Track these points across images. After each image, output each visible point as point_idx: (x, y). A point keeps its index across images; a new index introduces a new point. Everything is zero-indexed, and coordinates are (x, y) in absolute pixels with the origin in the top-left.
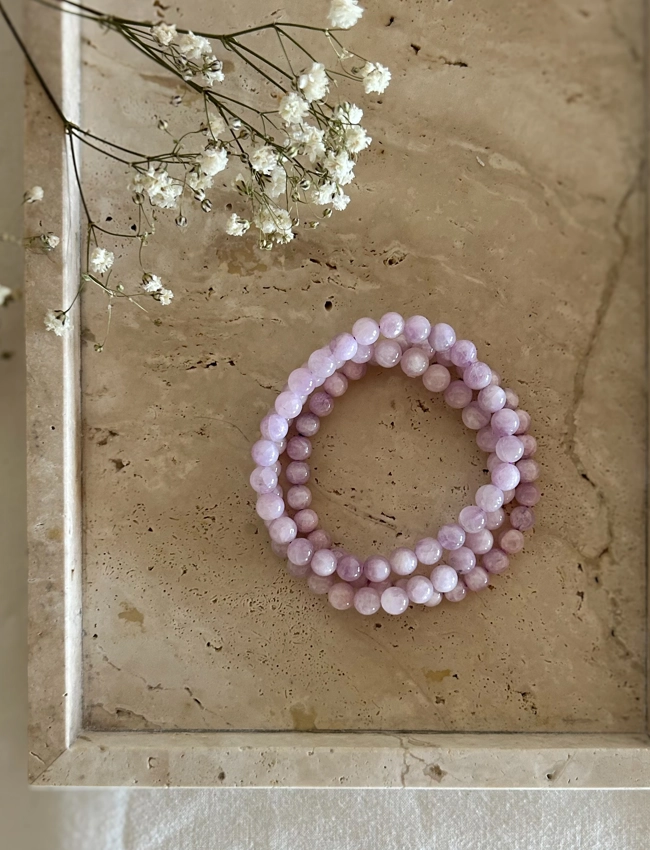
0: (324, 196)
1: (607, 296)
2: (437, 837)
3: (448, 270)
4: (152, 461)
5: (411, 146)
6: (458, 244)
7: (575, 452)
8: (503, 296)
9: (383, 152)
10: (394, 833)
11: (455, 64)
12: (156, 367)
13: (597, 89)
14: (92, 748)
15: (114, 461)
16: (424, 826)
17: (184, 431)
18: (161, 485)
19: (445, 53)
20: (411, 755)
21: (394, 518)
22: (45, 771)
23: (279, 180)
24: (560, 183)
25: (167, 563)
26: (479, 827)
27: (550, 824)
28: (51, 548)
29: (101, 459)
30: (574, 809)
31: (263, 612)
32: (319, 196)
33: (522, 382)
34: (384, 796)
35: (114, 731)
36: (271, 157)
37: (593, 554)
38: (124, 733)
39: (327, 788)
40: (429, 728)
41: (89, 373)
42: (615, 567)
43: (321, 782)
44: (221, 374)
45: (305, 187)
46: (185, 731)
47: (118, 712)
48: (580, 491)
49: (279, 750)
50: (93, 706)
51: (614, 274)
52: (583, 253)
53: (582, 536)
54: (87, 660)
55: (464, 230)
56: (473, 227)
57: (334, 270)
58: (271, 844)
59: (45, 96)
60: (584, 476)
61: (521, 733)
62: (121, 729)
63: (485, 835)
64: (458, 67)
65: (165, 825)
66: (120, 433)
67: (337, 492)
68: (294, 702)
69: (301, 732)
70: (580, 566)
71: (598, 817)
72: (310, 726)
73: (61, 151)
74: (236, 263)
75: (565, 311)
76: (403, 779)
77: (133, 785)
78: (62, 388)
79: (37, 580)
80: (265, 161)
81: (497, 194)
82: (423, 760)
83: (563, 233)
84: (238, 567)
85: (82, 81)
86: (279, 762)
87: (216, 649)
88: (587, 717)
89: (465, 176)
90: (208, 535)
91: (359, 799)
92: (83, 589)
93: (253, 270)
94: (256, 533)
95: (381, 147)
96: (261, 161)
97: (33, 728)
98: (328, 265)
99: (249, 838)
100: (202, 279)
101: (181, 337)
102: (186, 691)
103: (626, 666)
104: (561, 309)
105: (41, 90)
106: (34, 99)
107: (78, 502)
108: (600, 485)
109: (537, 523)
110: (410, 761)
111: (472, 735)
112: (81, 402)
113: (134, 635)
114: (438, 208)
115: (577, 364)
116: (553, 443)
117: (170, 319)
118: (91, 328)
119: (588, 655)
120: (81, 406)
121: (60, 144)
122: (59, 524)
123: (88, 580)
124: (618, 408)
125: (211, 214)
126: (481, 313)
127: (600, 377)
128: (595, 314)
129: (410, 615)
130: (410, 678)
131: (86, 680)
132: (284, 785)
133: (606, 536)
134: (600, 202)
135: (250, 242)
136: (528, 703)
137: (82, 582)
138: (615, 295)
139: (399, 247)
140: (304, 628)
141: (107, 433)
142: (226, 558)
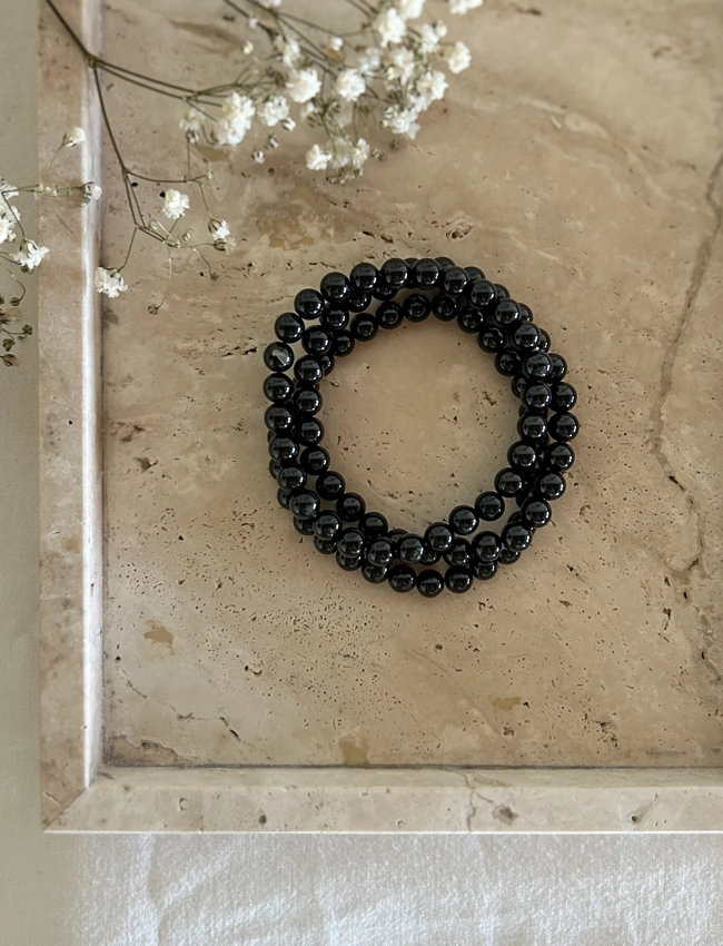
1: (698, 276)
2: (503, 883)
3: (520, 244)
4: (183, 459)
5: (477, 104)
6: (531, 215)
7: (662, 451)
8: (581, 275)
9: (445, 111)
10: (455, 879)
11: (529, 12)
12: (188, 354)
13: (687, 41)
14: (114, 787)
15: (139, 460)
16: (488, 871)
17: (219, 426)
18: (194, 487)
20: (479, 795)
22: (61, 814)
24: (645, 148)
25: (200, 576)
26: (550, 873)
27: (630, 868)
28: (69, 560)
29: (124, 458)
31: (309, 631)
33: (602, 372)
35: (139, 766)
37: (682, 566)
38: (151, 769)
39: (383, 833)
40: (496, 762)
41: (112, 360)
42: (706, 581)
43: (377, 826)
44: (261, 361)
46: (220, 766)
47: (144, 744)
48: (667, 495)
49: (327, 790)
50: (115, 738)
51: (705, 251)
52: (672, 227)
53: (669, 546)
54: (108, 686)
55: (537, 199)
56: (546, 195)
57: (390, 244)
58: (316, 892)
60: (672, 478)
61: (600, 768)
62: (147, 764)
63: (557, 881)
64: (531, 17)
65: (196, 872)
66: (148, 429)
67: (392, 496)
68: (344, 734)
69: (352, 767)
70: (666, 580)
71: (684, 860)
72: (361, 761)
74: (278, 236)
76: (469, 823)
77: (161, 830)
78: (81, 378)
79: (52, 596)
81: (575, 159)
82: (490, 801)
83: (648, 204)
84: (280, 580)
85: (104, 28)
86: (328, 803)
87: (256, 674)
88: (674, 749)
89: (539, 140)
90: (246, 544)
91: (415, 841)
92: (103, 605)
93: (298, 243)
94: (301, 542)
95: (444, 106)
97: (47, 764)
98: (383, 238)
99: (292, 886)
100: (240, 254)
101: (217, 320)
102: (222, 722)
103: (717, 692)
104: (646, 289)
105: (58, 35)
106: (50, 46)
107: (100, 507)
108: (689, 488)
109: (619, 531)
110: (477, 802)
111: (545, 771)
112: (102, 393)
113: (162, 657)
114: (508, 174)
115: (664, 352)
116: (637, 441)
117: (201, 300)
118: (113, 308)
119: (675, 679)
120: (102, 398)
121: (79, 97)
122: (77, 532)
123: (110, 596)
124: (710, 401)
125: (250, 179)
126: (556, 294)
127: (690, 366)
128: (684, 296)
129: (475, 635)
130: (475, 706)
131: (108, 709)
132: (333, 830)
133: (696, 545)
134: (690, 169)
135: (294, 212)
136: (608, 734)
137: (103, 596)
138: (707, 274)
139: (464, 218)
140: (355, 649)
141: (131, 429)
142: (267, 570)
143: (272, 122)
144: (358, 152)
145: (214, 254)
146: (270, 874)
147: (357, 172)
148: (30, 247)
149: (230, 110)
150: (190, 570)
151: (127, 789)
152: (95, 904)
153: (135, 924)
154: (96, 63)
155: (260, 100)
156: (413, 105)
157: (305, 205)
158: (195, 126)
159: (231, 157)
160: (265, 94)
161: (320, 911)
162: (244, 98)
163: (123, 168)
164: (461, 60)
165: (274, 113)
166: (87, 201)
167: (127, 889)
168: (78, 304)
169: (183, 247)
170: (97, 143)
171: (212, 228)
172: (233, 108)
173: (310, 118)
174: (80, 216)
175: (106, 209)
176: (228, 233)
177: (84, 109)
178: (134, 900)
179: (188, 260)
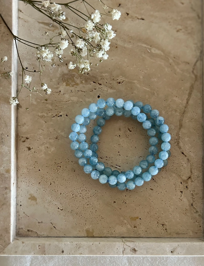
0: (100, 55)
1: (190, 94)
3: (138, 86)
4: (40, 147)
5: (126, 45)
6: (141, 77)
7: (179, 145)
8: (156, 94)
9: (117, 47)
11: (141, 19)
12: (42, 117)
13: (186, 27)
14: (20, 242)
15: (27, 147)
17: (51, 138)
18: (43, 155)
19: (137, 16)
20: (126, 245)
21: (120, 167)
22: (4, 250)
23: (85, 50)
24: (174, 58)
25: (45, 181)
28: (7, 176)
29: (23, 147)
30: (179, 263)
31: (77, 197)
32: (98, 55)
34: (116, 259)
35: (26, 237)
36: (82, 42)
37: (186, 179)
38: (30, 238)
39: (98, 256)
40: (131, 236)
41: (20, 119)
42: (192, 183)
43: (96, 254)
44: (63, 119)
45: (94, 52)
46: (50, 237)
47: (28, 230)
48: (181, 158)
49: (82, 243)
50: (20, 229)
51: (192, 87)
52: (182, 80)
53: (182, 173)
54: (18, 213)
55: (143, 73)
56: (146, 71)
57: (101, 85)
59: (6, 28)
60: (183, 153)
61: (162, 238)
62: (29, 236)
64: (141, 20)
66: (30, 138)
67: (101, 158)
68: (87, 228)
69: (89, 237)
70: (181, 183)
72: (92, 236)
73: (11, 45)
74: (68, 83)
75: (176, 99)
76: (123, 253)
77: (33, 255)
78: (11, 123)
79: (2, 186)
80: (81, 44)
81: (154, 61)
82: (129, 246)
83: (175, 74)
84: (68, 182)
85: (18, 23)
86: (82, 247)
87: (61, 210)
88: (184, 232)
89: (144, 55)
90: (59, 172)
91: (108, 260)
92: (17, 190)
93: (74, 85)
94: (75, 171)
95: (116, 46)
96: (79, 44)
98: (99, 83)
100: (57, 88)
101: (50, 107)
102: (51, 224)
103: (196, 215)
104: (175, 98)
105: (5, 25)
106: (3, 28)
107: (16, 161)
108: (188, 156)
109: (167, 168)
110: (125, 247)
111: (146, 238)
113: (34, 205)
114: (135, 65)
115: (180, 116)
116: (172, 142)
119: (184, 212)
120: (17, 129)
121: (11, 43)
122: (9, 168)
124: (194, 131)
125: (60, 67)
126: (149, 100)
127: (188, 121)
128: (186, 100)
129: (125, 199)
130: (125, 219)
131: (17, 220)
132: (83, 255)
133: (190, 173)
134: (188, 64)
135: (73, 76)
136: (164, 228)
137: (17, 187)
138: (193, 94)
139: (122, 78)
140: (90, 203)
141: (25, 138)
142: (65, 179)
151: (23, 243)
157: (76, 74)
159: (55, 60)
170: (16, 56)
175: (18, 75)
179: (42, 90)
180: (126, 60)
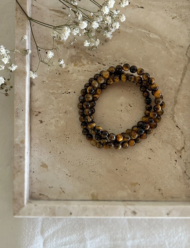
1: (184, 75)
3: (138, 66)
4: (51, 121)
5: (127, 31)
6: (141, 59)
7: (174, 119)
8: (154, 74)
9: (119, 32)
12: (53, 93)
14: (32, 205)
15: (40, 121)
16: (129, 228)
17: (60, 112)
18: (54, 128)
19: (137, 4)
20: (127, 208)
22: (18, 212)
24: (170, 42)
25: (55, 151)
28: (21, 146)
29: (36, 120)
31: (83, 165)
35: (39, 200)
37: (180, 149)
38: (42, 201)
40: (131, 200)
41: (33, 95)
42: (186, 153)
43: (100, 215)
44: (72, 96)
46: (60, 200)
47: (40, 194)
48: (176, 131)
49: (88, 206)
50: (32, 193)
51: (186, 68)
52: (177, 62)
53: (176, 144)
54: (31, 179)
55: (142, 55)
56: (145, 54)
57: (105, 66)
58: (84, 234)
60: (177, 126)
61: (158, 201)
62: (41, 199)
64: (141, 8)
65: (53, 228)
66: (42, 113)
68: (92, 192)
69: (94, 200)
70: (176, 153)
71: (180, 226)
72: (96, 199)
74: (76, 64)
76: (124, 214)
77: (44, 216)
78: (25, 99)
79: (17, 155)
81: (152, 45)
82: (130, 209)
83: (171, 56)
84: (76, 152)
85: (32, 11)
86: (88, 210)
87: (69, 176)
88: (177, 196)
89: (143, 40)
90: (67, 142)
92: (30, 158)
93: (81, 65)
94: (81, 142)
95: (119, 31)
97: (15, 199)
98: (103, 64)
99: (78, 232)
100: (66, 68)
101: (60, 85)
102: (60, 188)
103: (189, 181)
104: (170, 78)
105: (20, 12)
106: (18, 15)
107: (29, 132)
108: (182, 129)
109: (163, 140)
110: (127, 210)
111: (144, 202)
112: (30, 103)
113: (45, 172)
114: (135, 48)
115: (175, 94)
116: (168, 117)
117: (57, 79)
118: (33, 82)
119: (178, 178)
120: (30, 105)
121: (26, 28)
122: (24, 139)
123: (32, 156)
124: (187, 107)
125: (69, 49)
127: (181, 98)
128: (180, 80)
129: (126, 166)
130: (126, 185)
131: (31, 185)
132: (89, 216)
133: (183, 144)
134: (182, 47)
135: (80, 57)
136: (161, 192)
137: (30, 156)
138: (186, 74)
139: (124, 59)
140: (95, 170)
141: (38, 113)
142: (72, 149)
143: (75, 34)
144: (97, 42)
145: (59, 68)
146: (72, 229)
147: (97, 47)
148: (13, 65)
149: (64, 31)
150: (52, 149)
151: (36, 205)
152: (26, 236)
153: (37, 242)
154: (30, 19)
155: (72, 29)
156: (111, 30)
157: (83, 55)
158: (55, 35)
159: (64, 43)
160: (73, 27)
161: (85, 238)
162: (68, 28)
163: (37, 46)
164: (123, 19)
165: (76, 32)
166: (27, 54)
167: (35, 232)
168: (25, 80)
169: (52, 66)
170: (30, 39)
171: (59, 61)
172: (65, 30)
173: (85, 33)
174: (26, 58)
175: (32, 56)
176: (64, 62)
177: (27, 31)
178: (37, 235)
179: (53, 69)
180: (127, 43)
